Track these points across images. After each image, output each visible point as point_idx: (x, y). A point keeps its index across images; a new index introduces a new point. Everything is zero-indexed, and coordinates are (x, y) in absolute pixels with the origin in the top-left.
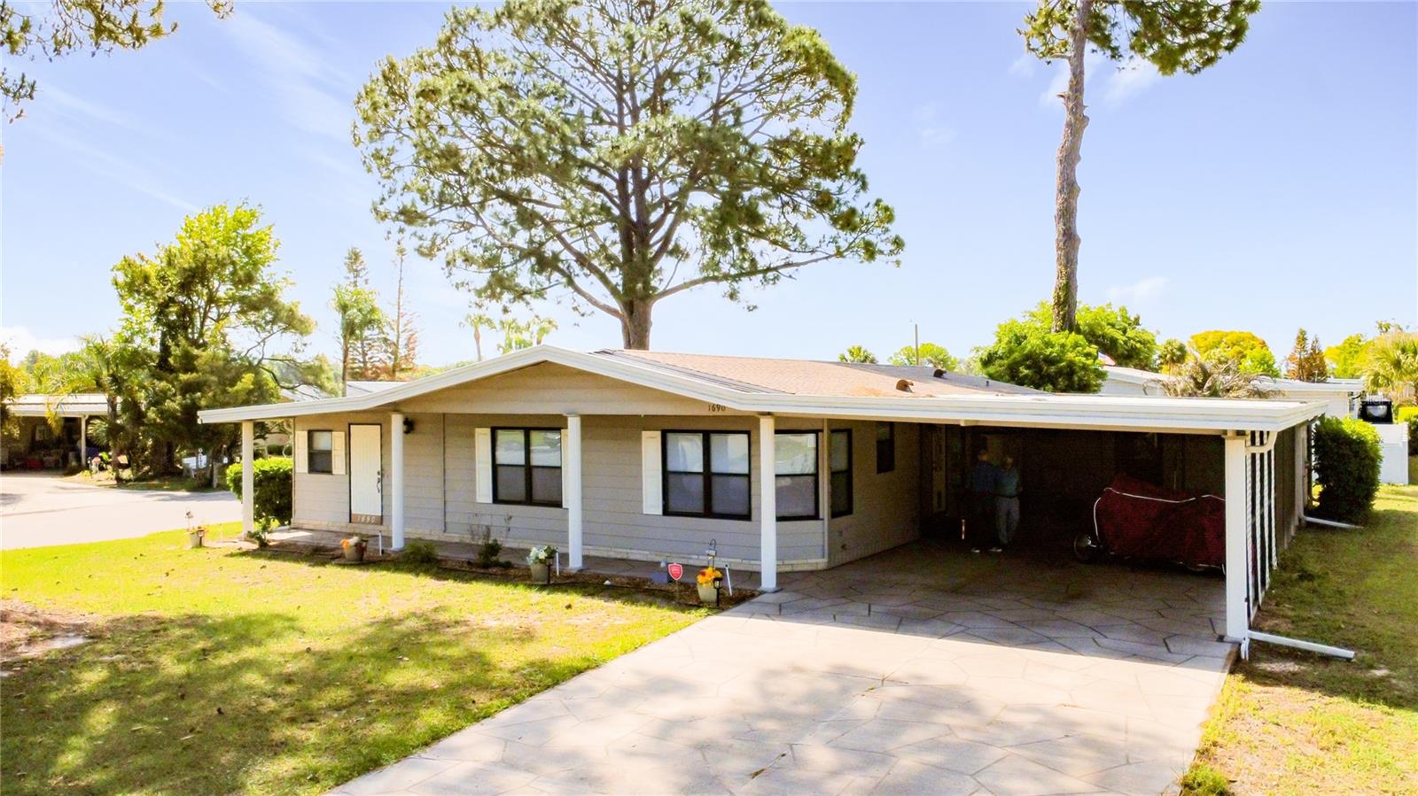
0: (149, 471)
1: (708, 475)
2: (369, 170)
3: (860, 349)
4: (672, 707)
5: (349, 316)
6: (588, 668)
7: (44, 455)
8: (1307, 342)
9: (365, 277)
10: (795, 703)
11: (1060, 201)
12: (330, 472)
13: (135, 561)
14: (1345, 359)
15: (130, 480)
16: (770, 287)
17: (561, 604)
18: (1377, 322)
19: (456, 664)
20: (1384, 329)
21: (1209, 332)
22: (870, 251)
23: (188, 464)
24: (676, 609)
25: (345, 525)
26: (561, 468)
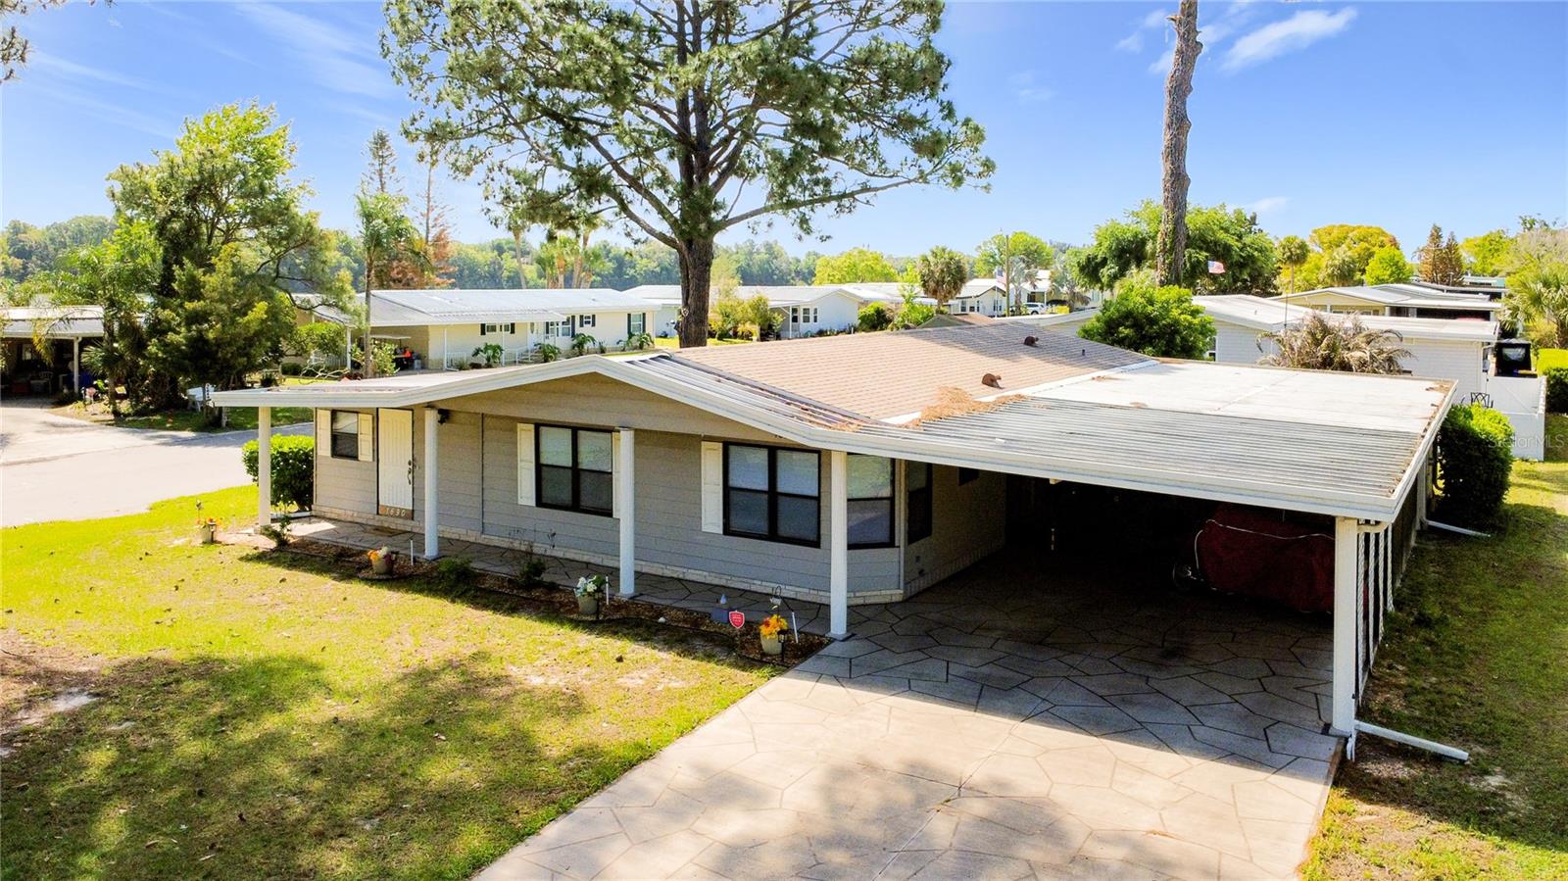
0: (151, 403)
1: (773, 493)
2: (399, 82)
3: (944, 250)
4: (731, 825)
5: (374, 226)
6: (642, 759)
7: (33, 378)
8: (1442, 240)
9: (391, 165)
10: (865, 821)
11: (1168, 137)
12: (355, 457)
13: (140, 563)
14: (1485, 257)
15: (129, 415)
16: (844, 216)
17: (611, 655)
18: (1521, 217)
19: (497, 748)
20: (1528, 226)
21: (1334, 226)
22: (957, 176)
23: (194, 396)
24: (735, 665)
25: (371, 517)
26: (611, 474)
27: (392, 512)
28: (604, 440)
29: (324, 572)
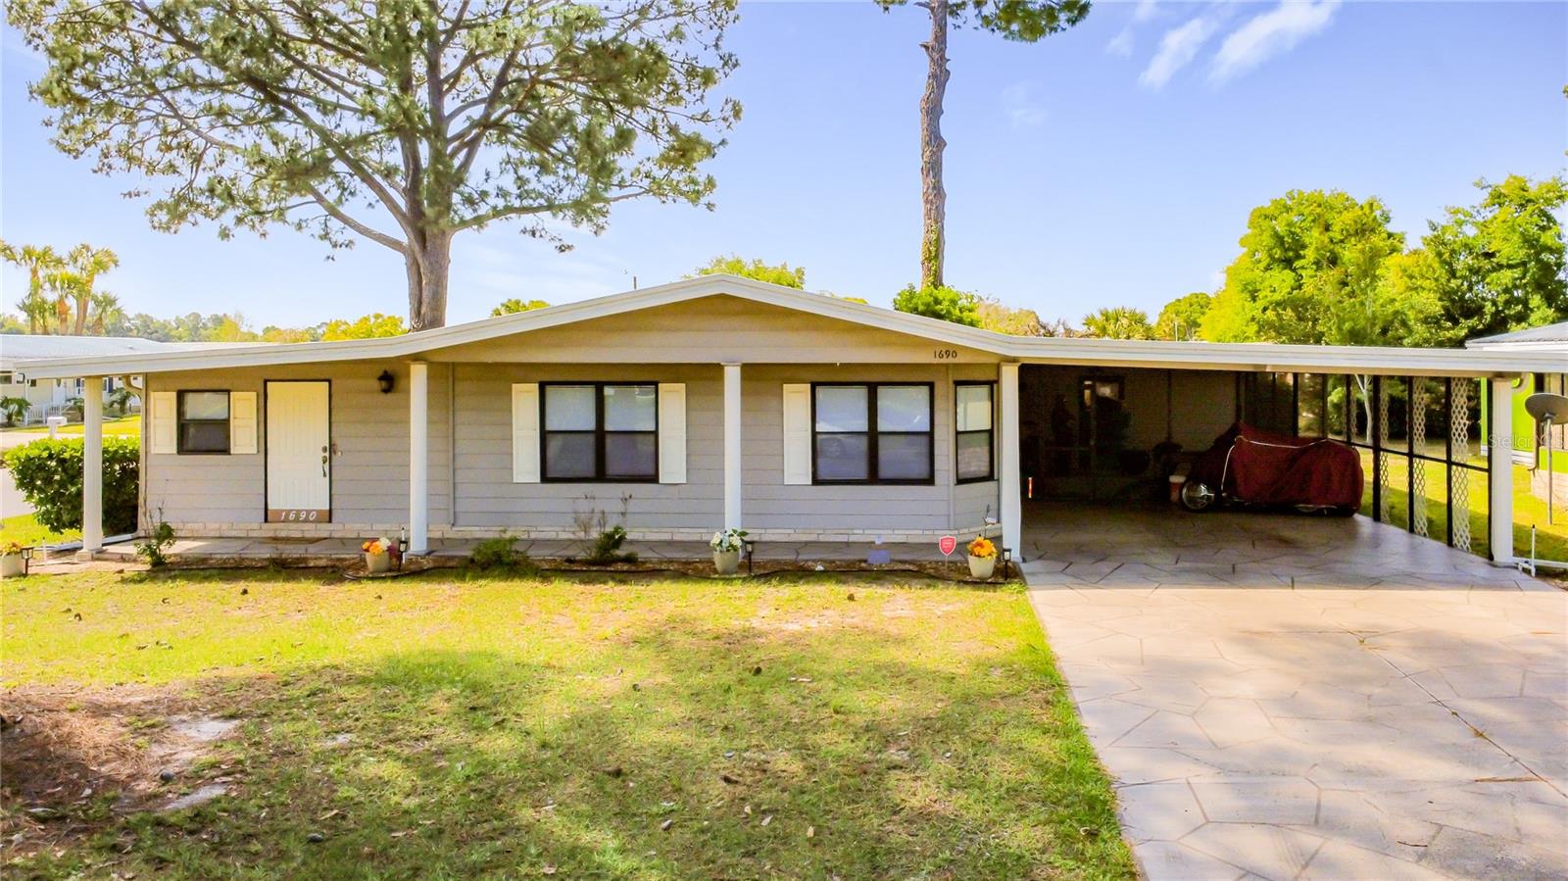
1: (873, 435)
12: (226, 451)
25: (255, 526)
26: (655, 433)
27: (292, 516)
28: (646, 394)
29: (287, 580)
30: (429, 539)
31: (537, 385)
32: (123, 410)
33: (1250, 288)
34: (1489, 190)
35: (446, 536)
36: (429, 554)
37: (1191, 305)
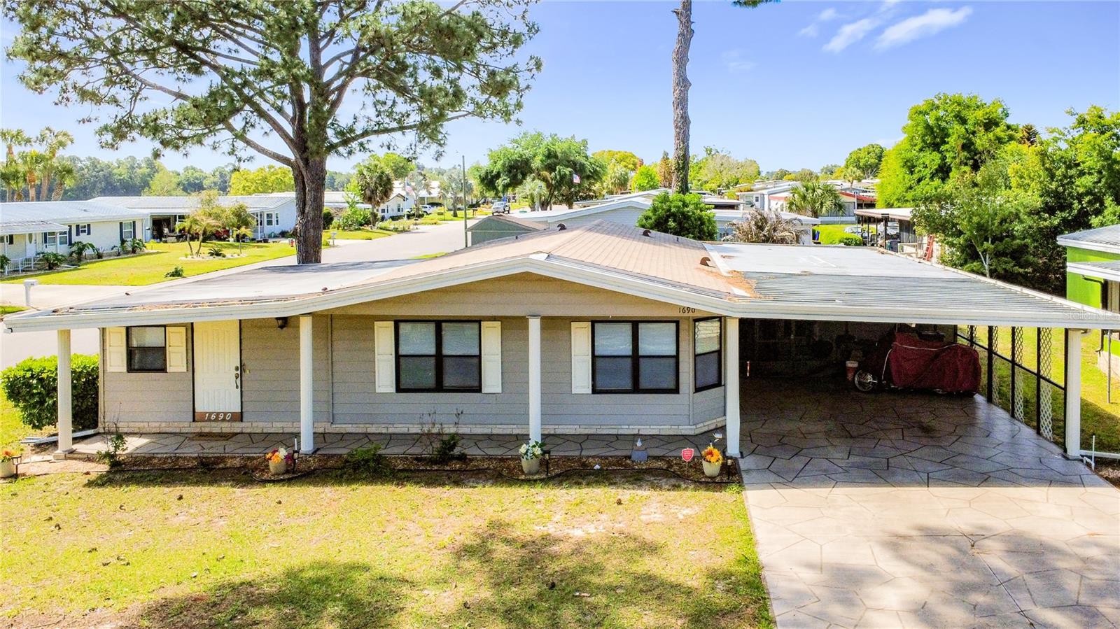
12: (163, 370)
25: (186, 424)
26: (479, 357)
27: (213, 417)
28: (472, 329)
29: (211, 483)
30: (314, 433)
31: (393, 322)
32: (79, 260)
33: (909, 164)
34: (1077, 117)
35: (327, 431)
36: (315, 452)
37: (869, 153)
